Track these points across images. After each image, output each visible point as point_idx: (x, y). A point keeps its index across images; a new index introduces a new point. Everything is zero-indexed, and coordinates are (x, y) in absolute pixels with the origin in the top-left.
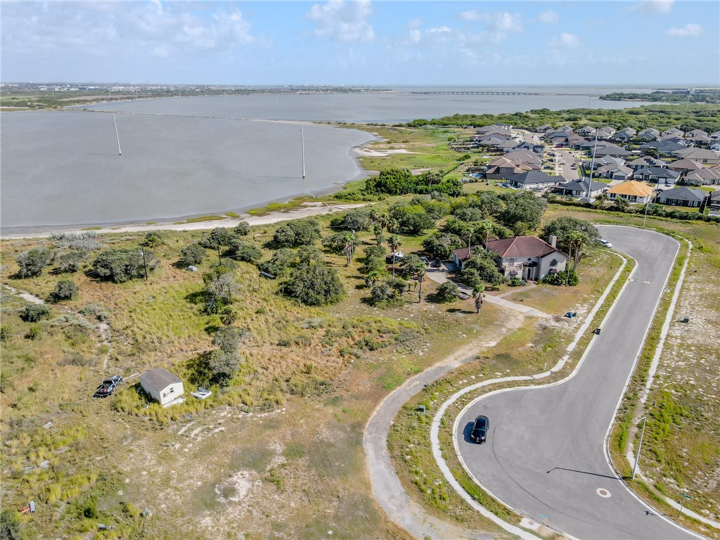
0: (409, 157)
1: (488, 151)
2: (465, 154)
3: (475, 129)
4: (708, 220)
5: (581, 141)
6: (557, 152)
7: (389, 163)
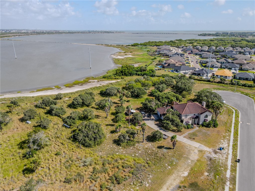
0: (132, 59)
1: (163, 56)
2: (154, 57)
3: (157, 47)
5: (197, 52)
7: (125, 61)
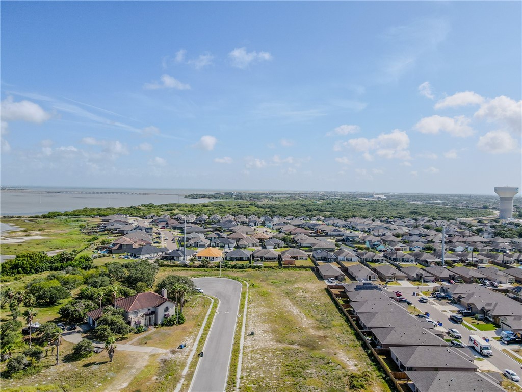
1: (112, 233)
2: (94, 237)
3: (101, 218)
4: (254, 268)
5: (176, 223)
6: (162, 232)
